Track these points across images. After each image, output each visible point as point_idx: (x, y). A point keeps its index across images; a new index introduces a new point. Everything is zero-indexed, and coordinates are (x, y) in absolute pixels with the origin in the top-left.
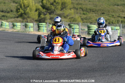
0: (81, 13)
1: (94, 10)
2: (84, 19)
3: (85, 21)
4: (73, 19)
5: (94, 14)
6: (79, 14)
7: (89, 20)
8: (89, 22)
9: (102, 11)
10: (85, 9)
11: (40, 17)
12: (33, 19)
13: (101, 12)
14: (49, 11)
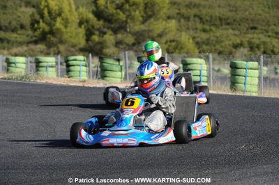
0: (196, 29)
1: (229, 21)
2: (203, 42)
3: (205, 47)
4: (173, 44)
5: (231, 31)
6: (192, 32)
7: (214, 46)
8: (215, 50)
9: (250, 22)
10: (208, 18)
11: (91, 41)
12: (74, 46)
13: (247, 26)
14: (113, 26)
